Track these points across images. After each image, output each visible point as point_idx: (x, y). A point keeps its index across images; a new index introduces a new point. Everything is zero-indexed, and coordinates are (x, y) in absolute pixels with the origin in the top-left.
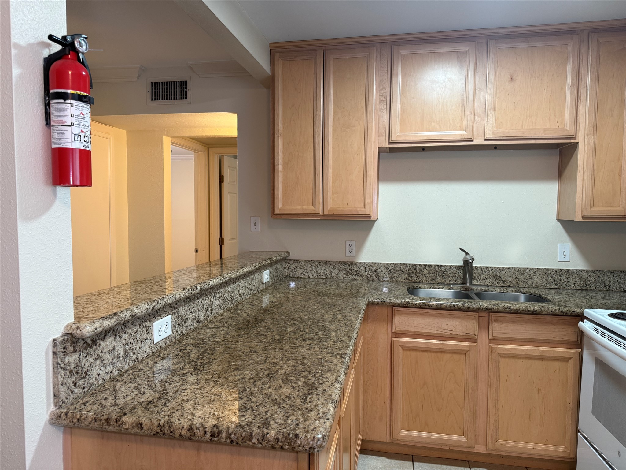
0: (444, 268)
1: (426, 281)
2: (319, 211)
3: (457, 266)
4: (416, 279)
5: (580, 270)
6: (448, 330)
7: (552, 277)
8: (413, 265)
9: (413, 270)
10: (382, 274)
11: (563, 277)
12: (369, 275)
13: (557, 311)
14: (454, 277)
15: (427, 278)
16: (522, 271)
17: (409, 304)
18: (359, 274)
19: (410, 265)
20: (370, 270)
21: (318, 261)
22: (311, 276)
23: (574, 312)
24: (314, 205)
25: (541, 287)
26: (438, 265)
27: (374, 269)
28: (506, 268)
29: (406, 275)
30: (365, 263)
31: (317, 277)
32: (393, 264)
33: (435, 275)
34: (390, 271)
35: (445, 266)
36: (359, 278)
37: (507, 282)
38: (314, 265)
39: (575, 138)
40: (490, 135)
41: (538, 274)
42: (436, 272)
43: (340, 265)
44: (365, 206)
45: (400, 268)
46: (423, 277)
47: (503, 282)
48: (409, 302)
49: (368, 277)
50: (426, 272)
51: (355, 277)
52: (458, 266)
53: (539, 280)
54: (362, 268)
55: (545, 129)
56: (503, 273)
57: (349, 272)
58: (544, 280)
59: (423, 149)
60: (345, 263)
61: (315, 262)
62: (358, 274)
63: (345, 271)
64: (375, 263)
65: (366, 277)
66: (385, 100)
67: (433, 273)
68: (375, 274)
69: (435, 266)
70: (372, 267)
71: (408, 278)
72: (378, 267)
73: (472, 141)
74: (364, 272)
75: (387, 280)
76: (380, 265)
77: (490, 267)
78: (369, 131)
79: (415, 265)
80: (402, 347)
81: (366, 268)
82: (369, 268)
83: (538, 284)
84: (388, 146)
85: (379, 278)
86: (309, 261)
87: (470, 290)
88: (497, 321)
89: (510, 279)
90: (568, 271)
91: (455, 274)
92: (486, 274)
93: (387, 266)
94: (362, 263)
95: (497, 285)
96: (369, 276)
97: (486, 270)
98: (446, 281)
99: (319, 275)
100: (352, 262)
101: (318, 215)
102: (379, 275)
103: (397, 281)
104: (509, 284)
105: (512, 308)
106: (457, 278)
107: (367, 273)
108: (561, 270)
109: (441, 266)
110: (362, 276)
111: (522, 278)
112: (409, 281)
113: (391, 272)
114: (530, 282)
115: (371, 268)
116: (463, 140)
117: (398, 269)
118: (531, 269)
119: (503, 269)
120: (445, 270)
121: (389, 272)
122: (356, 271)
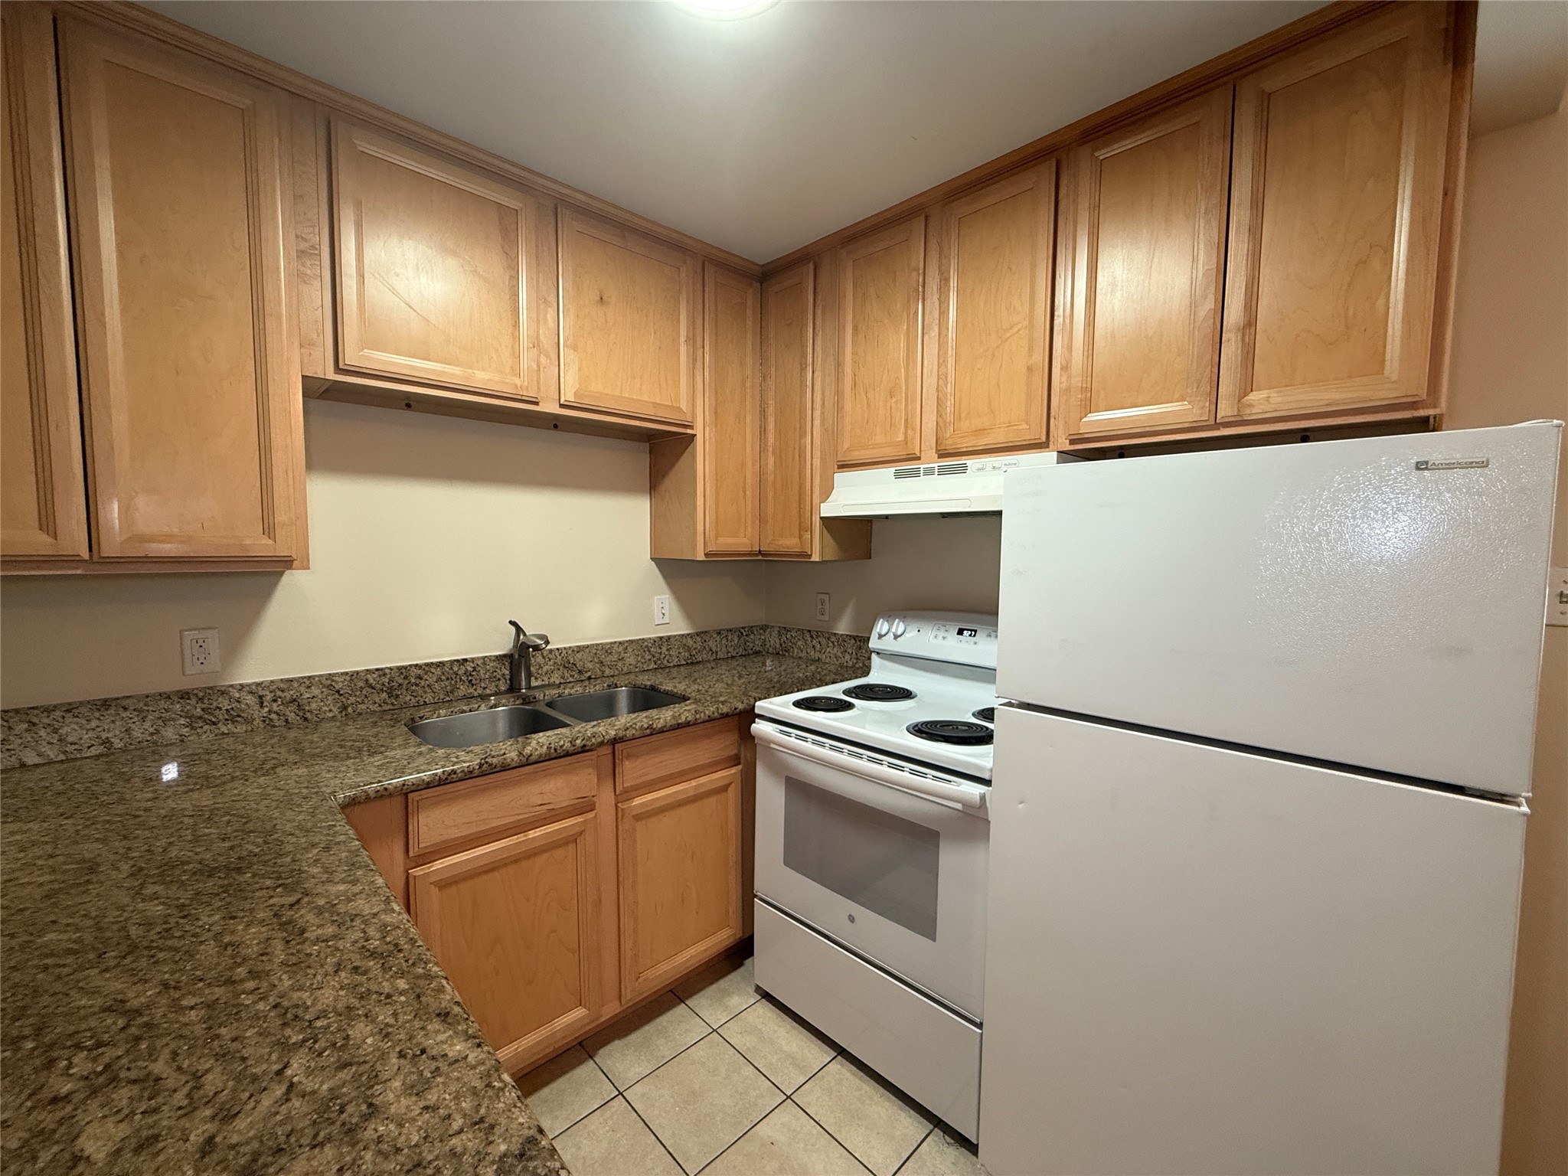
0: (471, 665)
1: (434, 698)
2: (76, 549)
3: (497, 657)
4: (408, 698)
5: (683, 635)
6: (541, 805)
7: (649, 651)
8: (399, 668)
9: (401, 681)
10: (314, 706)
11: (664, 649)
12: (275, 712)
14: (494, 679)
15: (434, 693)
16: (607, 649)
18: (239, 716)
19: (391, 669)
20: (275, 701)
21: (62, 705)
22: (31, 758)
24: (48, 529)
25: (637, 670)
26: (458, 661)
27: (288, 695)
28: (583, 646)
29: (384, 695)
30: (258, 684)
31: (62, 757)
32: (347, 673)
33: (453, 682)
34: (338, 692)
35: (473, 660)
36: (240, 729)
37: (586, 672)
38: (46, 721)
39: (691, 427)
40: (568, 396)
41: (630, 650)
42: (454, 676)
43: (163, 704)
44: (269, 530)
45: (367, 680)
46: (425, 692)
47: (580, 672)
49: (271, 720)
50: (432, 679)
51: (224, 729)
52: (500, 656)
53: (632, 660)
54: (250, 700)
55: (655, 405)
56: (579, 655)
57: (200, 718)
58: (639, 658)
59: (409, 403)
60: (184, 695)
61: (48, 710)
62: (233, 717)
63: (186, 717)
64: (291, 681)
65: (264, 721)
66: (316, 254)
67: (448, 679)
68: (293, 707)
69: (452, 662)
70: (283, 691)
71: (389, 701)
72: (302, 689)
73: (536, 403)
74: (257, 707)
75: (331, 715)
76: (309, 682)
77: (558, 649)
78: (270, 325)
79: (405, 667)
81: (261, 697)
82: (272, 695)
83: (631, 667)
84: (331, 375)
85: (308, 715)
86: (17, 711)
87: (532, 700)
89: (590, 665)
90: (669, 638)
91: (495, 674)
92: (551, 663)
93: (328, 682)
94: (249, 685)
95: (571, 679)
96: (273, 716)
97: (550, 656)
98: (475, 690)
99: (74, 747)
100: (211, 688)
101: (74, 560)
102: (307, 708)
103: (360, 714)
104: (589, 674)
106: (499, 679)
107: (266, 709)
108: (661, 638)
109: (465, 660)
110: (247, 721)
111: (608, 660)
112: (392, 708)
113: (341, 695)
114: (620, 664)
115: (279, 693)
116: (519, 397)
117: (361, 684)
118: (620, 643)
119: (580, 649)
120: (474, 668)
121: (337, 696)
122: (227, 710)
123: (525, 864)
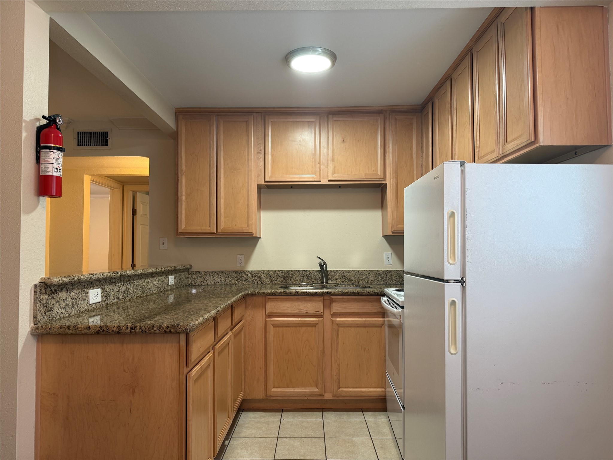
0: (309, 272)
1: (297, 282)
2: (214, 231)
3: (317, 271)
4: (289, 281)
5: (398, 271)
6: (303, 310)
7: (381, 276)
8: (287, 271)
9: (287, 275)
10: (264, 279)
11: (388, 276)
12: (255, 280)
13: (372, 292)
14: (316, 278)
15: (297, 281)
16: (361, 273)
17: (277, 293)
18: (247, 279)
19: (284, 271)
20: (255, 276)
21: (215, 271)
22: (209, 284)
23: (382, 292)
24: (210, 226)
25: (375, 283)
26: (304, 271)
27: (258, 275)
28: (350, 271)
29: (282, 279)
30: (252, 271)
31: (214, 284)
32: (273, 271)
33: (303, 278)
34: (270, 276)
35: (309, 271)
36: (247, 283)
37: (351, 281)
38: (212, 274)
39: (384, 180)
40: (331, 178)
41: (372, 274)
42: (303, 276)
43: (232, 274)
44: (248, 226)
45: (278, 274)
46: (294, 280)
47: (349, 280)
48: (276, 292)
49: (254, 282)
50: (296, 276)
51: (244, 283)
52: (318, 270)
53: (372, 279)
54: (250, 275)
55: (366, 174)
56: (349, 274)
57: (239, 279)
58: (376, 278)
59: (292, 187)
60: (236, 272)
61: (213, 272)
62: (246, 280)
63: (236, 278)
64: (259, 271)
65: (253, 282)
66: (261, 152)
67: (301, 276)
68: (259, 279)
69: (303, 271)
70: (257, 274)
71: (283, 281)
72: (262, 274)
73: (320, 182)
74: (251, 278)
75: (268, 283)
76: (263, 272)
77: (340, 270)
78: (250, 173)
79: (288, 271)
80: (273, 325)
81: (252, 275)
82: (255, 275)
83: (372, 282)
84: (264, 183)
85: (263, 282)
86: (208, 271)
87: (325, 287)
88: (335, 301)
89: (353, 278)
90: (391, 271)
91: (317, 277)
92: (337, 275)
93: (268, 273)
94: (250, 271)
95: (345, 283)
96: (255, 281)
97: (337, 273)
98: (310, 282)
99: (216, 282)
100: (242, 271)
101: (213, 234)
102: (263, 280)
103: (276, 284)
104: (353, 282)
105: (344, 291)
106: (318, 279)
107: (253, 279)
108: (387, 271)
109: (307, 271)
110: (249, 281)
111: (361, 277)
112: (284, 284)
113: (271, 277)
114: (367, 280)
115: (256, 274)
116: (313, 181)
117: (276, 275)
118: (367, 271)
119: (349, 271)
120: (309, 274)
121: (270, 277)
122: (245, 277)
123: (298, 328)
